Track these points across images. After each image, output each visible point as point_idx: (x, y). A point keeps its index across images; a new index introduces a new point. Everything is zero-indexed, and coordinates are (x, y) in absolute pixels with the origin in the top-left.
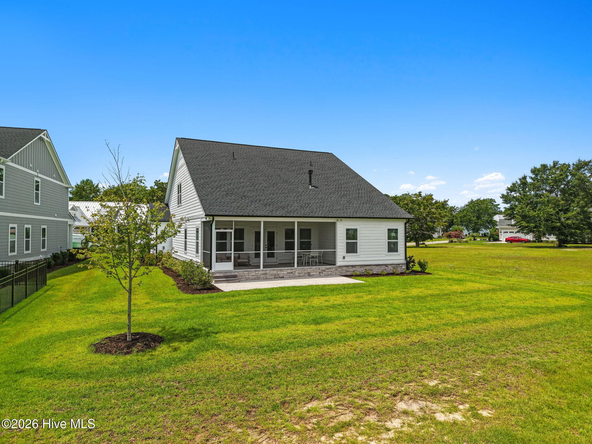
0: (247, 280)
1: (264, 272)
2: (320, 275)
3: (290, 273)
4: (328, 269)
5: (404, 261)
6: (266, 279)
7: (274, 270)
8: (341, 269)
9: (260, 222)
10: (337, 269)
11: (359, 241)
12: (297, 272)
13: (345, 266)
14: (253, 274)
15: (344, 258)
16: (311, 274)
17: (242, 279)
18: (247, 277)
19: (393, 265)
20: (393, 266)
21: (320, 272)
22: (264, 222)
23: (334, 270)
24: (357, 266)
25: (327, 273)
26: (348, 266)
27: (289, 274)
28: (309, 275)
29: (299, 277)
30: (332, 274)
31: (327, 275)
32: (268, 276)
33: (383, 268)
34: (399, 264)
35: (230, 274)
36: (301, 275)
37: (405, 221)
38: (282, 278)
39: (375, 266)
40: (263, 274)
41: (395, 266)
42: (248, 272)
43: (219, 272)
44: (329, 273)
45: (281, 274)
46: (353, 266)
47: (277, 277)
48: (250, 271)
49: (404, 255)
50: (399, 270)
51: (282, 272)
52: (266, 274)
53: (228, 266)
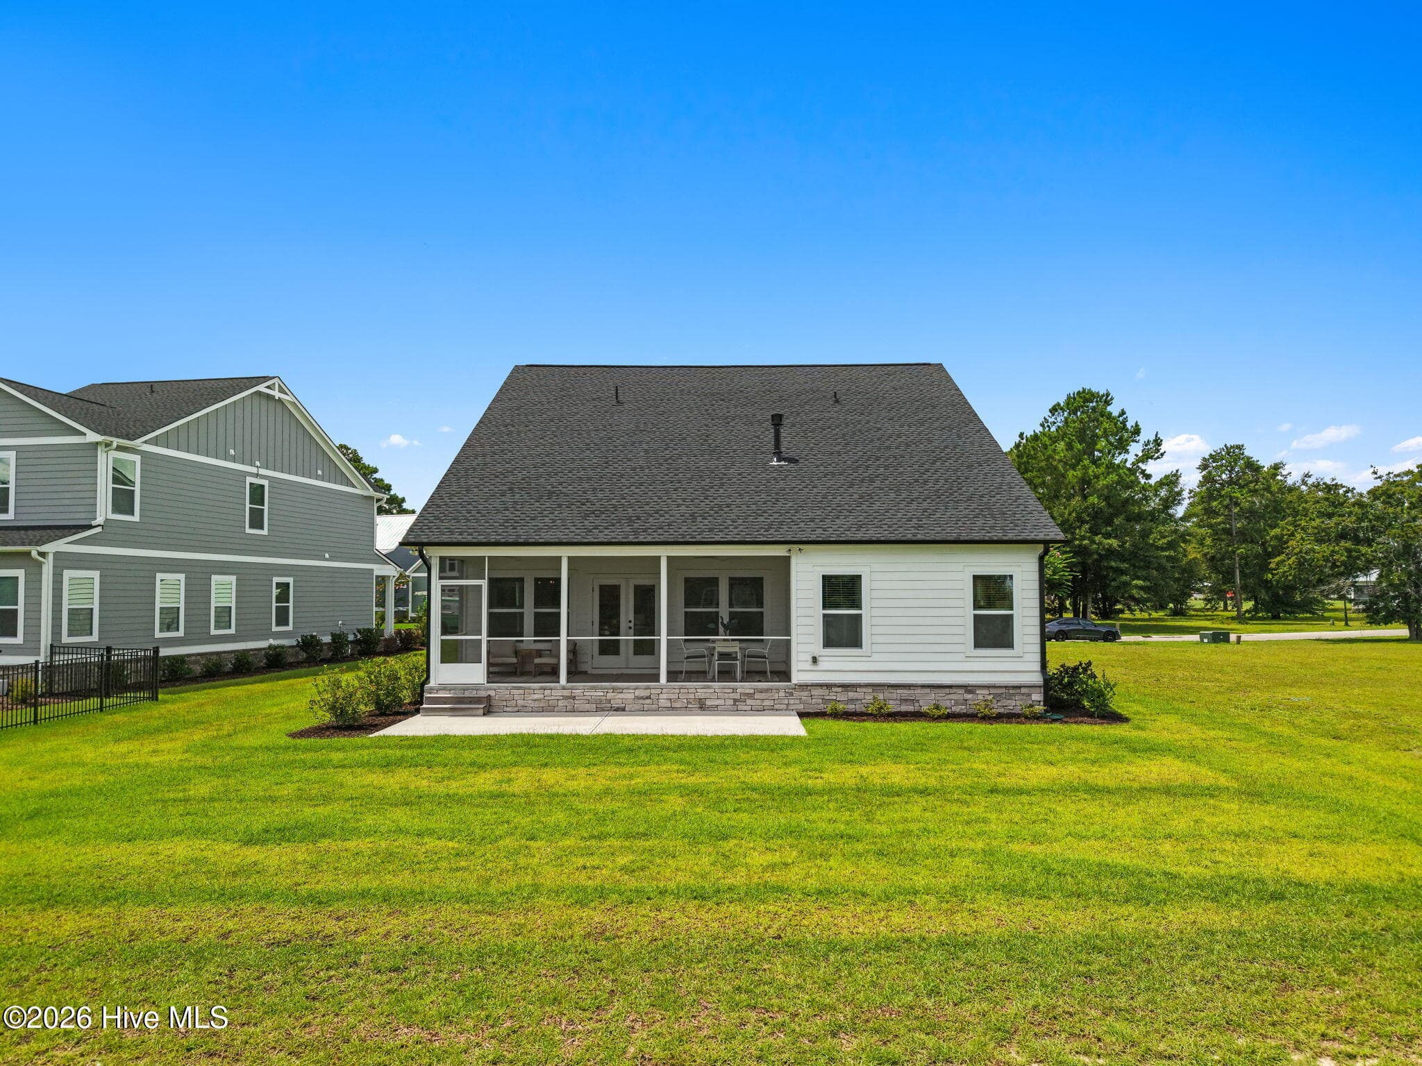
0: (520, 711)
1: (566, 693)
2: (736, 707)
3: (642, 698)
4: (761, 691)
5: (1037, 679)
6: (573, 711)
7: (595, 689)
8: (806, 693)
9: (560, 558)
10: (791, 694)
11: (867, 611)
12: (664, 696)
13: (821, 686)
14: (536, 697)
15: (815, 660)
16: (709, 703)
17: (506, 709)
18: (520, 702)
19: (994, 687)
20: (993, 691)
21: (735, 700)
22: (569, 558)
23: (782, 694)
24: (860, 686)
25: (758, 702)
26: (829, 686)
27: (641, 701)
28: (703, 707)
29: (672, 710)
30: (776, 707)
31: (759, 708)
32: (578, 704)
33: (959, 695)
34: (1019, 687)
35: (474, 694)
36: (678, 705)
37: (1040, 549)
38: (620, 710)
39: (928, 690)
40: (565, 698)
41: (1003, 690)
42: (521, 691)
43: (444, 687)
44: (766, 703)
45: (617, 699)
46: (846, 687)
47: (604, 708)
48: (529, 689)
49: (1038, 657)
50: (1016, 705)
51: (621, 696)
52: (574, 698)
53: (473, 674)
